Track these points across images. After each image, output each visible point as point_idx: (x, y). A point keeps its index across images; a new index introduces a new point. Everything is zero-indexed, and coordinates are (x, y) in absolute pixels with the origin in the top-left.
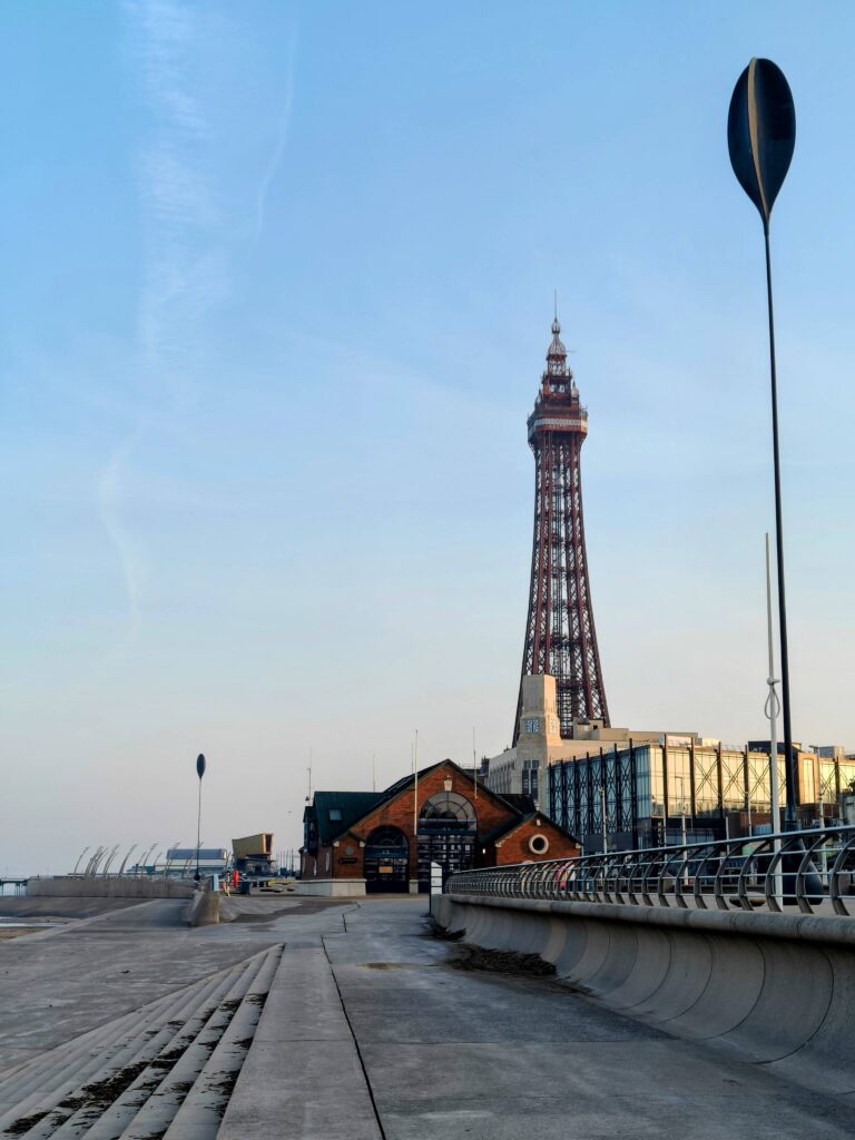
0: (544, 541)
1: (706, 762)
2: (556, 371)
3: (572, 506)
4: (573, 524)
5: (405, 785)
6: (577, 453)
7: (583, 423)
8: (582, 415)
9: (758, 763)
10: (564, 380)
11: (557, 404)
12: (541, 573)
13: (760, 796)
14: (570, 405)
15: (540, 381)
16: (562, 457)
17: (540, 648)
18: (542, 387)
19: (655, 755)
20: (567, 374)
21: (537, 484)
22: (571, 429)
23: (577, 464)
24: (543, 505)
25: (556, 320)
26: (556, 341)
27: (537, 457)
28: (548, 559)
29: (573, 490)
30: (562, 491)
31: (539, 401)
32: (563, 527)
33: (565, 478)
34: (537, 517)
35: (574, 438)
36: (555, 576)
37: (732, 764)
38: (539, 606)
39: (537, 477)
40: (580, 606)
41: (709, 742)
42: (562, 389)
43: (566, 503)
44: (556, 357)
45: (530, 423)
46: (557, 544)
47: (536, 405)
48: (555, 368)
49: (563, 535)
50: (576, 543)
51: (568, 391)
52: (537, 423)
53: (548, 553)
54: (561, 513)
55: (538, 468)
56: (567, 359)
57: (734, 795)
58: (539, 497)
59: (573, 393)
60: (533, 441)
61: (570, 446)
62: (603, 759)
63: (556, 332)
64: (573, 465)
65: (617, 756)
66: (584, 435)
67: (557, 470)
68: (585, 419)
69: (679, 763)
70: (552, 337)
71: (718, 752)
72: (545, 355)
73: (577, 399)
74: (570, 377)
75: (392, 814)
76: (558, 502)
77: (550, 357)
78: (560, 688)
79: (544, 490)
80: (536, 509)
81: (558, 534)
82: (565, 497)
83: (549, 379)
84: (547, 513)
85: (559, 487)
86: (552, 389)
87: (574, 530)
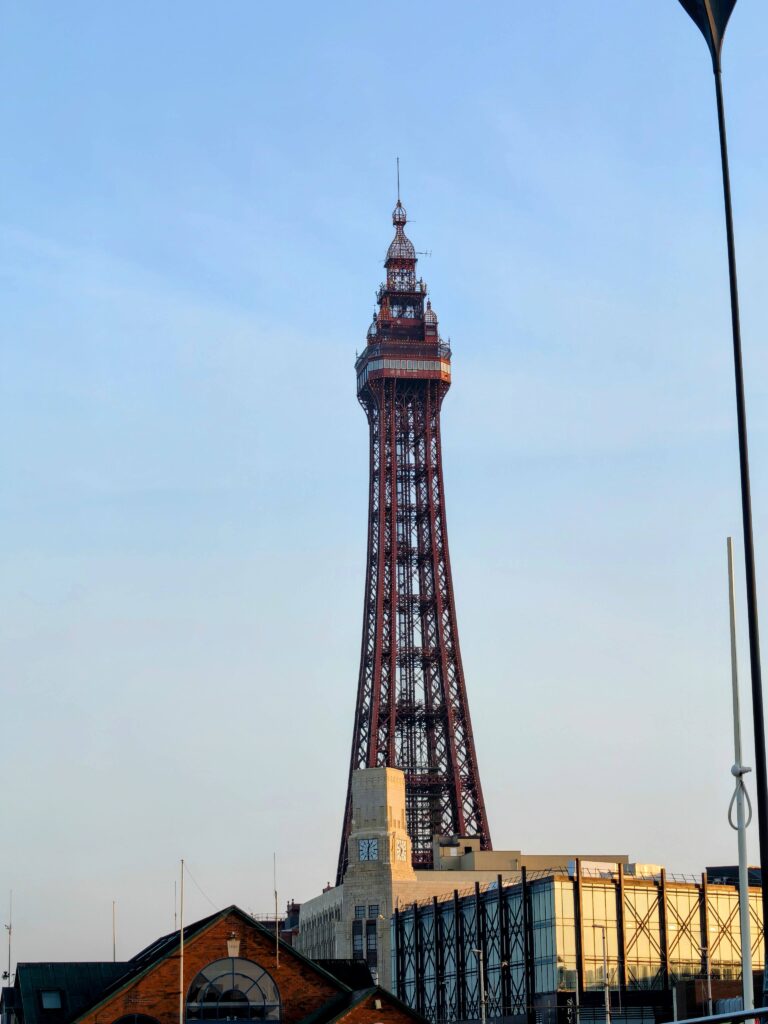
0: (384, 556)
1: (641, 901)
2: (401, 283)
3: (429, 498)
4: (430, 526)
5: (164, 948)
6: (436, 413)
7: (444, 367)
8: (442, 353)
9: (723, 902)
10: (415, 298)
11: (402, 337)
12: (380, 605)
13: (724, 952)
14: (422, 338)
15: (375, 299)
16: (411, 420)
17: (379, 725)
18: (378, 309)
19: (562, 891)
20: (418, 289)
21: (372, 463)
22: (425, 376)
23: (436, 432)
24: (381, 496)
25: (399, 205)
26: (401, 238)
27: (371, 421)
28: (391, 583)
29: (429, 472)
30: (413, 473)
31: (374, 331)
32: (415, 532)
33: (416, 454)
34: (373, 516)
35: (431, 390)
36: (402, 611)
37: (682, 904)
38: (377, 658)
39: (372, 452)
40: (443, 657)
41: (645, 870)
42: (410, 313)
43: (418, 494)
44: (401, 262)
45: (361, 365)
46: (404, 560)
47: (369, 336)
48: (398, 279)
49: (414, 544)
50: (434, 556)
51: (420, 315)
52: (372, 366)
53: (391, 573)
54: (410, 509)
55: (373, 438)
56: (418, 267)
57: (685, 952)
58: (376, 484)
59: (428, 319)
60: (363, 394)
61: (425, 402)
62: (481, 899)
63: (400, 223)
64: (429, 432)
65: (503, 895)
66: (447, 384)
67: (404, 441)
68: (448, 361)
69: (599, 904)
70: (393, 231)
71: (659, 885)
72: (383, 258)
73: (434, 328)
74: (423, 294)
75: (144, 997)
76: (406, 492)
77: (391, 263)
78: (412, 789)
79: (383, 474)
80: (371, 503)
81: (407, 543)
82: (417, 484)
83: (388, 297)
84: (388, 510)
85: (406, 468)
86: (395, 312)
87: (431, 536)
